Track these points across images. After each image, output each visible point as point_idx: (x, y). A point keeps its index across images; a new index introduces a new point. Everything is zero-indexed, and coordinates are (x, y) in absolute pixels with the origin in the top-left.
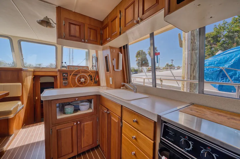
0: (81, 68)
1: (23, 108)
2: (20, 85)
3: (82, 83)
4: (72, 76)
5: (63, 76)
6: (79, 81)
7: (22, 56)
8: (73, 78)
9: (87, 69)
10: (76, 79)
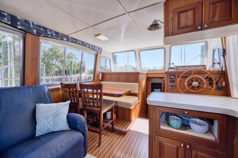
0: (194, 68)
1: (138, 103)
2: (137, 85)
3: (194, 88)
4: (181, 78)
5: (170, 78)
6: (190, 84)
7: (141, 63)
8: (181, 80)
9: (202, 70)
10: (186, 82)
